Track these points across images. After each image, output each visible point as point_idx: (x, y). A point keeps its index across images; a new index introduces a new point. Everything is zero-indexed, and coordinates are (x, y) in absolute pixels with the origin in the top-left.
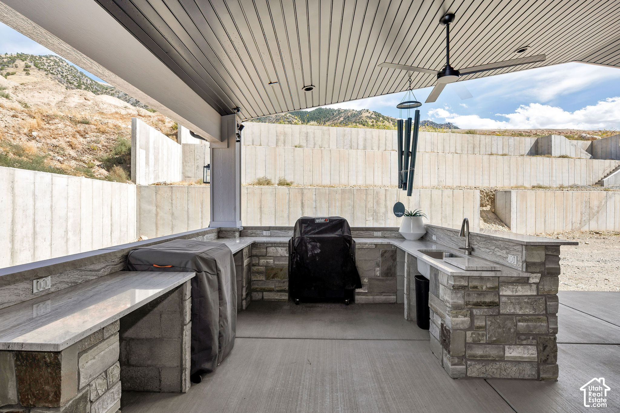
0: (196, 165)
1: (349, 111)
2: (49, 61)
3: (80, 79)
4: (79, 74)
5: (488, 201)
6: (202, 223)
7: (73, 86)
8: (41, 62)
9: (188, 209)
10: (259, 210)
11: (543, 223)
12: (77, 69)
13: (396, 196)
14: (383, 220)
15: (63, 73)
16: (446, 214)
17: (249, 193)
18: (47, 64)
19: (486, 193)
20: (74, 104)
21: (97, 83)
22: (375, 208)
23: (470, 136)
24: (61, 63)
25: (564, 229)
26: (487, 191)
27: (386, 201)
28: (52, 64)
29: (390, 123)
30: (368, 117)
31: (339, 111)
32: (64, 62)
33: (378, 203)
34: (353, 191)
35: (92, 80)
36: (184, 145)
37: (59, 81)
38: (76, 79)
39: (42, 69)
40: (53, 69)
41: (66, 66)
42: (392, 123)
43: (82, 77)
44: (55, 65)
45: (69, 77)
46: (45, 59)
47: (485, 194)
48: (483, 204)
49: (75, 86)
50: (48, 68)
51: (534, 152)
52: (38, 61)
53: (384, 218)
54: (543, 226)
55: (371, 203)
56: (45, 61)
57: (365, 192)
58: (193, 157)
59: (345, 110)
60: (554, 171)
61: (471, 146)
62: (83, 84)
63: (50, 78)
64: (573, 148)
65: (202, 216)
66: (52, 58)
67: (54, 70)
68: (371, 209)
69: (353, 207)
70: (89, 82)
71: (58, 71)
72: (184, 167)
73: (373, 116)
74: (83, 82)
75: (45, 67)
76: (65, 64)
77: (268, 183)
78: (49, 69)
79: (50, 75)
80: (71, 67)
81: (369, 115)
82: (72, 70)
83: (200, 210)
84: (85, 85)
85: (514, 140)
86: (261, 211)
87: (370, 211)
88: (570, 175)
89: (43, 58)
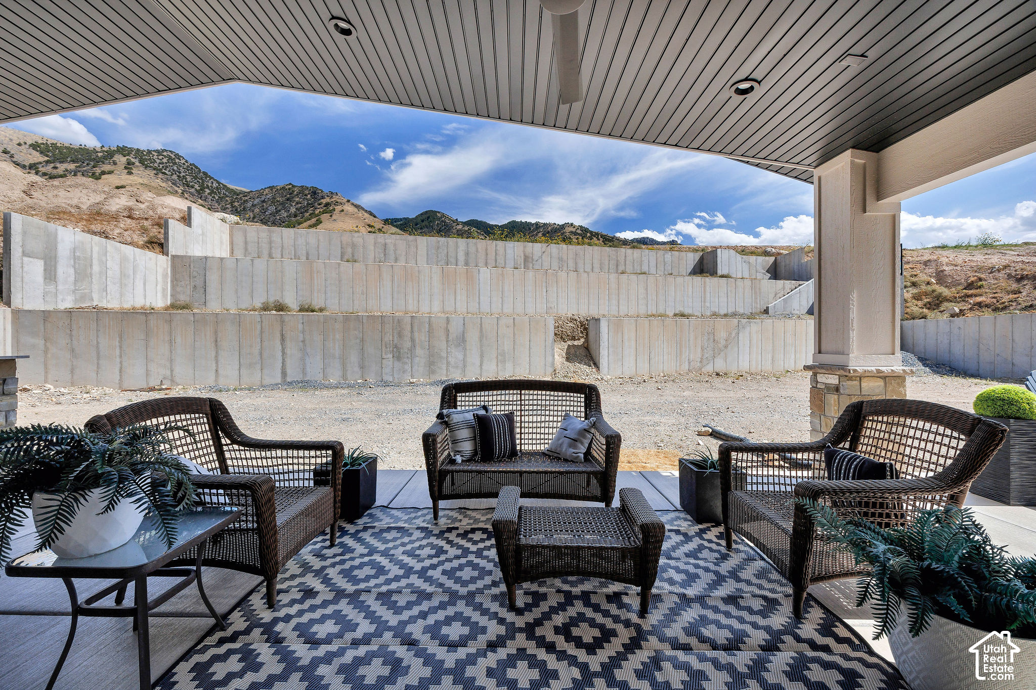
0: (192, 284)
1: (550, 225)
2: (161, 157)
3: (203, 181)
4: (201, 174)
5: (582, 333)
6: (121, 363)
7: (192, 190)
8: (150, 158)
9: (98, 343)
10: (213, 344)
11: (647, 362)
12: (199, 169)
13: (427, 326)
14: (408, 357)
15: (180, 173)
16: (503, 350)
17: (197, 321)
18: (158, 161)
19: (580, 322)
20: (118, 207)
21: (225, 186)
22: (395, 342)
23: (612, 251)
24: (177, 161)
25: (678, 370)
26: (582, 319)
27: (412, 332)
28: (165, 160)
29: (599, 240)
30: (572, 232)
31: (537, 224)
32: (181, 159)
33: (400, 335)
34: (361, 319)
35: (219, 183)
36: (174, 257)
37: (172, 183)
38: (198, 181)
39: (150, 167)
40: (167, 167)
41: (184, 164)
42: (601, 239)
43: (206, 178)
44: (168, 162)
45: (189, 179)
46: (156, 154)
47: (578, 323)
48: (575, 337)
49: (196, 190)
50: (159, 166)
51: (698, 270)
52: (147, 157)
53: (409, 355)
54: (647, 365)
55: (390, 334)
56: (155, 157)
57: (380, 319)
58: (188, 273)
59: (545, 224)
60: (708, 295)
61: (613, 263)
62: (208, 187)
63: (160, 179)
64: (746, 266)
65: (121, 353)
66: (165, 154)
67: (168, 169)
68: (390, 344)
69: (362, 340)
70: (215, 185)
71: (173, 170)
72: (173, 287)
73: (579, 231)
74: (207, 185)
75: (156, 165)
76: (183, 161)
77: (280, 308)
78: (161, 167)
79: (160, 175)
80: (191, 165)
81: (574, 230)
82: (192, 168)
83: (117, 344)
84: (209, 189)
85: (672, 255)
86: (216, 345)
87: (388, 346)
88: (729, 299)
89: (153, 153)
